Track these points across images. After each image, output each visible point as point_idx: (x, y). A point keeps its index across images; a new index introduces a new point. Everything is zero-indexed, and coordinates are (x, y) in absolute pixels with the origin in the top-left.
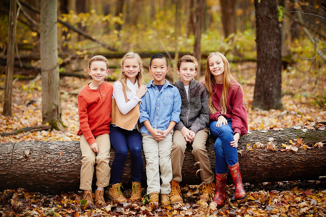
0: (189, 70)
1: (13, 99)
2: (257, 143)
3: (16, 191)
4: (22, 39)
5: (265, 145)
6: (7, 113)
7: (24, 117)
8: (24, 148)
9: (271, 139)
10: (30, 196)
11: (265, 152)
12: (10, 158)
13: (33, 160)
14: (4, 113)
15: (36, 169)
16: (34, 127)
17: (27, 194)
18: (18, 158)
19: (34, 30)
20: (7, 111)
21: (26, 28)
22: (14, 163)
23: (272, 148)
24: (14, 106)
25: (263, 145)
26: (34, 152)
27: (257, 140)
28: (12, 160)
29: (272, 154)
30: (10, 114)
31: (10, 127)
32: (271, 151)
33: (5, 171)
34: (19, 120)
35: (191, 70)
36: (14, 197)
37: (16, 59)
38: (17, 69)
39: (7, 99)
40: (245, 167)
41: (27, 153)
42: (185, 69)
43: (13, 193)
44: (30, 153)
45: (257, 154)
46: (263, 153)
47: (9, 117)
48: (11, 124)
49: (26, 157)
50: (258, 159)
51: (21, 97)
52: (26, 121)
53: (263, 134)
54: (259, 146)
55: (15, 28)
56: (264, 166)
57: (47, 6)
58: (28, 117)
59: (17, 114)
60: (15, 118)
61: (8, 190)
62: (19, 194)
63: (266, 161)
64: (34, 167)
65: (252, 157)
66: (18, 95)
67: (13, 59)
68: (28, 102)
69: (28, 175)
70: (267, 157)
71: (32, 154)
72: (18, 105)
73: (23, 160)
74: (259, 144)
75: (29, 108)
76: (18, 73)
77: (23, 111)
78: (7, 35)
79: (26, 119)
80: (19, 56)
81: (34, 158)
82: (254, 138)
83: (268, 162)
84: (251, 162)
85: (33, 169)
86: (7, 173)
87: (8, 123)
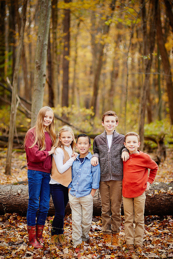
0: (110, 122)
1: (12, 164)
2: (161, 190)
3: (12, 215)
4: (20, 124)
5: (167, 191)
6: (8, 173)
7: (19, 176)
8: (18, 189)
9: (171, 188)
10: (20, 218)
11: (166, 196)
12: (9, 194)
13: (23, 196)
14: (6, 173)
15: (24, 201)
16: (26, 181)
17: (18, 217)
18: (14, 195)
19: (28, 117)
20: (8, 172)
21: (23, 115)
22: (11, 197)
23: (170, 193)
24: (12, 169)
25: (165, 191)
26: (23, 191)
27: (162, 188)
28: (10, 195)
29: (171, 197)
30: (10, 174)
31: (9, 181)
32: (170, 195)
33: (6, 202)
34: (15, 178)
35: (113, 122)
36: (10, 218)
37: (15, 138)
38: (15, 144)
39: (8, 163)
40: (154, 205)
41: (19, 191)
42: (108, 122)
43: (10, 215)
44: (21, 192)
45: (161, 197)
46: (165, 196)
47: (9, 175)
48: (10, 180)
49: (18, 194)
50: (162, 200)
51: (18, 163)
52: (20, 178)
53: (166, 185)
54: (162, 192)
55: (15, 115)
56: (165, 204)
57: (36, 101)
58: (22, 176)
59: (14, 174)
60: (13, 176)
61: (7, 214)
62: (14, 216)
63: (166, 201)
64: (23, 200)
65: (158, 198)
66: (16, 162)
67: (13, 137)
68: (22, 167)
69: (19, 205)
70: (167, 199)
71: (22, 193)
72: (16, 168)
73: (17, 196)
74: (163, 191)
75: (23, 170)
76: (16, 147)
77: (18, 172)
78: (9, 121)
79: (20, 177)
80: (17, 135)
81: (23, 195)
82: (160, 187)
83: (167, 202)
84: (157, 202)
85: (22, 201)
86: (7, 203)
87: (8, 179)
